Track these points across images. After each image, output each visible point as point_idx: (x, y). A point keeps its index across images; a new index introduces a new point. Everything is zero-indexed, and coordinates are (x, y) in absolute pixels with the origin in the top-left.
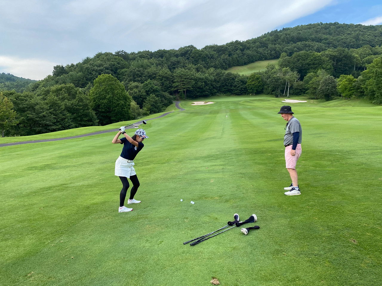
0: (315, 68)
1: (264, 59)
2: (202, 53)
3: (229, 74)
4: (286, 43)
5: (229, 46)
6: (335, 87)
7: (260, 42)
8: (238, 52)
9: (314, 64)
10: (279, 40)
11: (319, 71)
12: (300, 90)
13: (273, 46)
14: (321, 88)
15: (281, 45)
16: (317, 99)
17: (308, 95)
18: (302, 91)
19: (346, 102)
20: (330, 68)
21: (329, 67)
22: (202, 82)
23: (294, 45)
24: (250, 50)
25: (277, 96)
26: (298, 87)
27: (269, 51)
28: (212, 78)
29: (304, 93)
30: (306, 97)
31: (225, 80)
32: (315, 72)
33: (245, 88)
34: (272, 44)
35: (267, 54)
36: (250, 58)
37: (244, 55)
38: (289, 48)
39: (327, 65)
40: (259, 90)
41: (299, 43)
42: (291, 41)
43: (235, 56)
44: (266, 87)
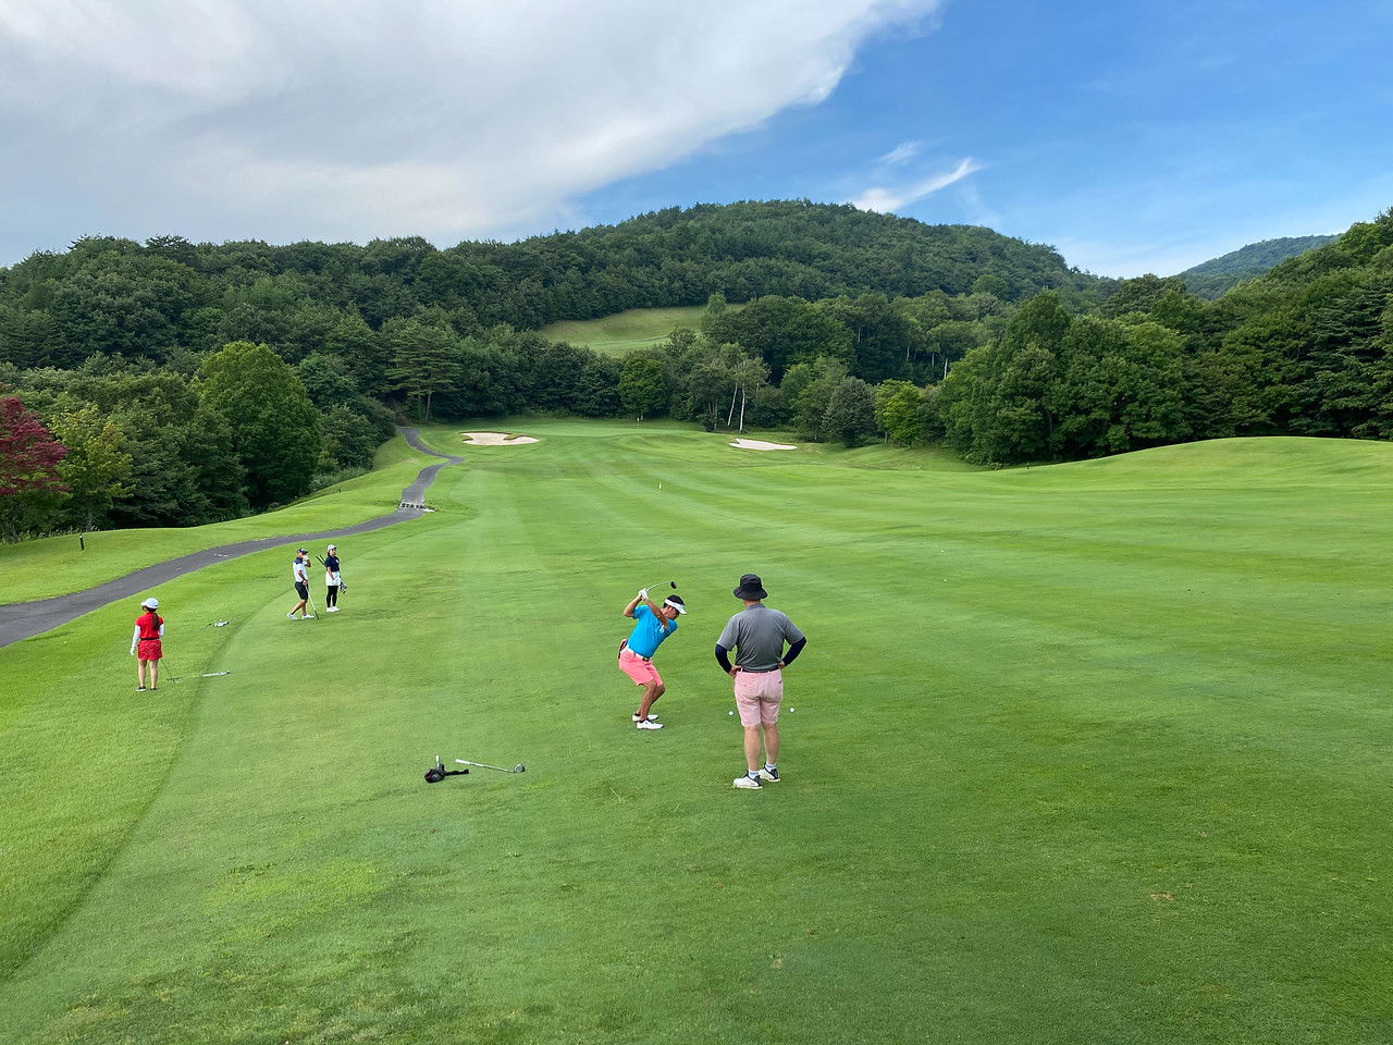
0: (808, 350)
1: (650, 303)
2: (455, 266)
3: (562, 350)
4: (713, 258)
5: (542, 253)
6: (869, 410)
7: (635, 249)
8: (572, 273)
9: (805, 337)
10: (692, 246)
11: (820, 359)
12: (773, 411)
13: (678, 265)
14: (834, 412)
15: (699, 263)
16: (820, 441)
17: (793, 429)
18: (777, 417)
19: (900, 454)
20: (848, 353)
21: (844, 348)
22: (482, 371)
23: (737, 266)
24: (609, 273)
25: (710, 428)
26: (768, 405)
27: (666, 280)
28: (511, 356)
29: (785, 421)
30: (792, 434)
31: (549, 366)
32: (809, 362)
33: (615, 398)
34: (673, 258)
35: (661, 289)
36: (611, 297)
37: (590, 284)
38: (723, 274)
39: (841, 343)
40: (658, 406)
41: (751, 262)
42: (726, 252)
43: (563, 288)
44: (676, 397)
